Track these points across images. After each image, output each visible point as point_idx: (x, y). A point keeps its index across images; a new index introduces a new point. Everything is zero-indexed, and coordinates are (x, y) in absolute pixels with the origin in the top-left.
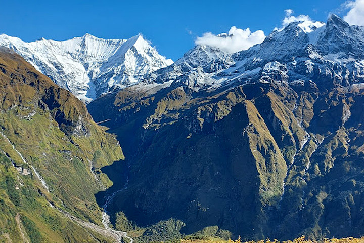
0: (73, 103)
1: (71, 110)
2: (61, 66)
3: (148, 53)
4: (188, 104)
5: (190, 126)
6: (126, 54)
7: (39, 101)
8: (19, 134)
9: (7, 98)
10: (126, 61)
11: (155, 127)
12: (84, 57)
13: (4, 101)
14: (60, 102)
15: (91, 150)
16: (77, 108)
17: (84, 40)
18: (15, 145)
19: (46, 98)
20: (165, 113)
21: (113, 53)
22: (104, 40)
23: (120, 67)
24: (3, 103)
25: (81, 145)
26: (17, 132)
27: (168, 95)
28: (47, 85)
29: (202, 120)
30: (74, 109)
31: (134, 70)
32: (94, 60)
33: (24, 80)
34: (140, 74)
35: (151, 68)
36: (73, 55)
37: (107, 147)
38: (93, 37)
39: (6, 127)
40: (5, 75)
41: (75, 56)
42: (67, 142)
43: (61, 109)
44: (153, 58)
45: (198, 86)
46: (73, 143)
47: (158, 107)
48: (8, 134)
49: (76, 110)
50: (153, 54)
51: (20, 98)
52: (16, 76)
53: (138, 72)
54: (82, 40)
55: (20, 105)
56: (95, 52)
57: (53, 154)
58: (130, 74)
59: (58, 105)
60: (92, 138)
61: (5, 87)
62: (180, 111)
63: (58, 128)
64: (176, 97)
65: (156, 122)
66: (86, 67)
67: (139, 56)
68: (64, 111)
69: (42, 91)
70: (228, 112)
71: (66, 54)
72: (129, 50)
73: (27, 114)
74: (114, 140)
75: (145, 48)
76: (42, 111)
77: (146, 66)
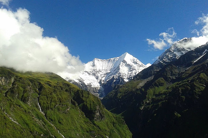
0: (92, 98)
1: (91, 103)
2: (83, 80)
3: (134, 62)
4: (169, 88)
5: (176, 102)
6: (120, 66)
7: (72, 100)
8: (61, 123)
9: (52, 101)
10: (120, 70)
11: (149, 107)
12: (95, 72)
13: (51, 103)
14: (84, 99)
15: (107, 129)
16: (95, 101)
17: (94, 62)
18: (59, 130)
19: (75, 98)
20: (154, 97)
21: (112, 66)
22: (106, 60)
23: (117, 74)
24: (51, 104)
25: (101, 126)
26: (60, 121)
27: (153, 84)
28: (75, 90)
29: (184, 97)
30: (93, 102)
31: (127, 74)
32: (101, 73)
33: (62, 89)
34: (131, 76)
35: (138, 71)
36: (89, 72)
37: (117, 126)
38: (99, 59)
39: (53, 119)
40: (50, 87)
41: (90, 73)
42: (91, 125)
43: (85, 103)
44: (138, 65)
45: (174, 75)
46: (95, 125)
47: (148, 94)
48: (55, 124)
49: (94, 103)
50: (137, 62)
51: (60, 100)
52: (57, 87)
53: (129, 75)
54: (93, 63)
55: (60, 104)
56: (101, 68)
57: (84, 134)
58: (124, 77)
59: (83, 101)
60: (107, 121)
61: (51, 94)
62: (165, 94)
63: (85, 116)
64: (160, 85)
65: (149, 104)
66: (97, 78)
67: (128, 65)
68: (87, 104)
69: (73, 94)
70: (204, 88)
71: (84, 73)
72: (122, 63)
73: (65, 109)
74: (121, 120)
75: (131, 59)
76: (74, 106)
77: (134, 70)
